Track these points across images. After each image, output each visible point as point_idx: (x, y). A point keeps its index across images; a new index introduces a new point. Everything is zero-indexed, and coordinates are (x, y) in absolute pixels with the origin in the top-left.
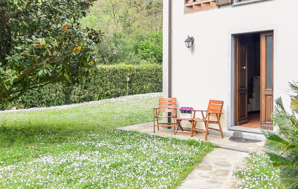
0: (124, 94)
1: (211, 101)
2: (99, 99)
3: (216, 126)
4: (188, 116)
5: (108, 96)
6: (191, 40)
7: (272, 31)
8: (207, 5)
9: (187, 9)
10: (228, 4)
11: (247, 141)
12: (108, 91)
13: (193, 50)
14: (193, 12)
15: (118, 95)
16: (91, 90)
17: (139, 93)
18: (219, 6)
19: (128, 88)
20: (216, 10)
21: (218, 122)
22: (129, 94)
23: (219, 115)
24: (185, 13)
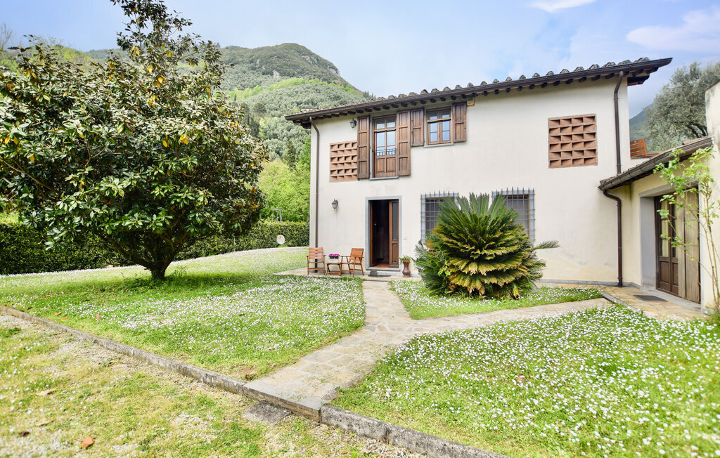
0: (231, 251)
1: (353, 249)
2: (207, 255)
3: (358, 267)
4: (335, 261)
5: (216, 252)
6: (336, 203)
7: (398, 200)
8: (349, 178)
9: (332, 178)
10: (366, 178)
11: (381, 276)
12: (216, 247)
13: (337, 211)
14: (337, 181)
15: (225, 251)
16: (198, 246)
17: (247, 249)
18: (359, 179)
19: (235, 244)
20: (357, 182)
21: (360, 264)
22: (237, 250)
23: (361, 259)
24: (330, 181)
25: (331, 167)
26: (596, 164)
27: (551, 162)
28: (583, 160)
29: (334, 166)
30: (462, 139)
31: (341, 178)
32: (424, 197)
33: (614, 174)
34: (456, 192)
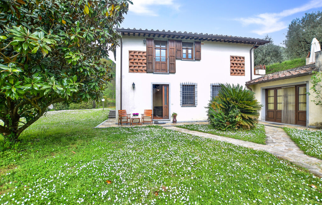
1: (145, 110)
7: (169, 85)
8: (141, 71)
9: (130, 71)
10: (151, 72)
13: (134, 89)
14: (134, 72)
18: (147, 73)
20: (146, 74)
24: (129, 72)
25: (130, 64)
26: (244, 75)
27: (231, 73)
28: (240, 74)
29: (131, 63)
30: (199, 59)
31: (136, 71)
32: (181, 84)
33: (250, 80)
34: (196, 83)
